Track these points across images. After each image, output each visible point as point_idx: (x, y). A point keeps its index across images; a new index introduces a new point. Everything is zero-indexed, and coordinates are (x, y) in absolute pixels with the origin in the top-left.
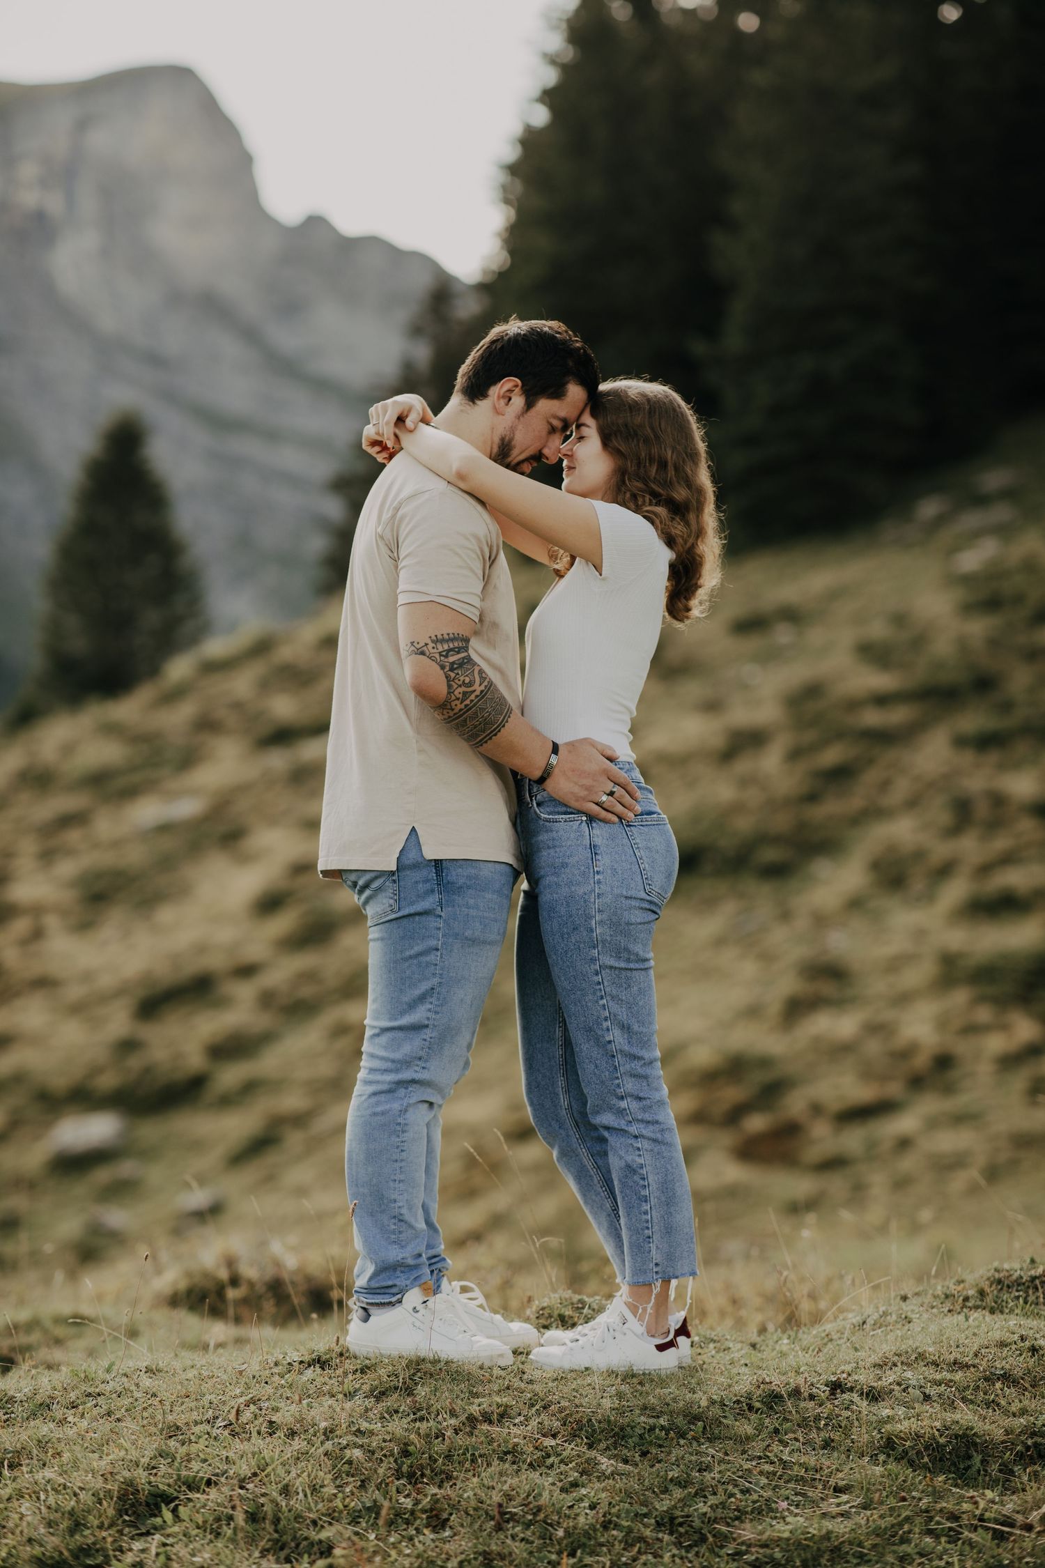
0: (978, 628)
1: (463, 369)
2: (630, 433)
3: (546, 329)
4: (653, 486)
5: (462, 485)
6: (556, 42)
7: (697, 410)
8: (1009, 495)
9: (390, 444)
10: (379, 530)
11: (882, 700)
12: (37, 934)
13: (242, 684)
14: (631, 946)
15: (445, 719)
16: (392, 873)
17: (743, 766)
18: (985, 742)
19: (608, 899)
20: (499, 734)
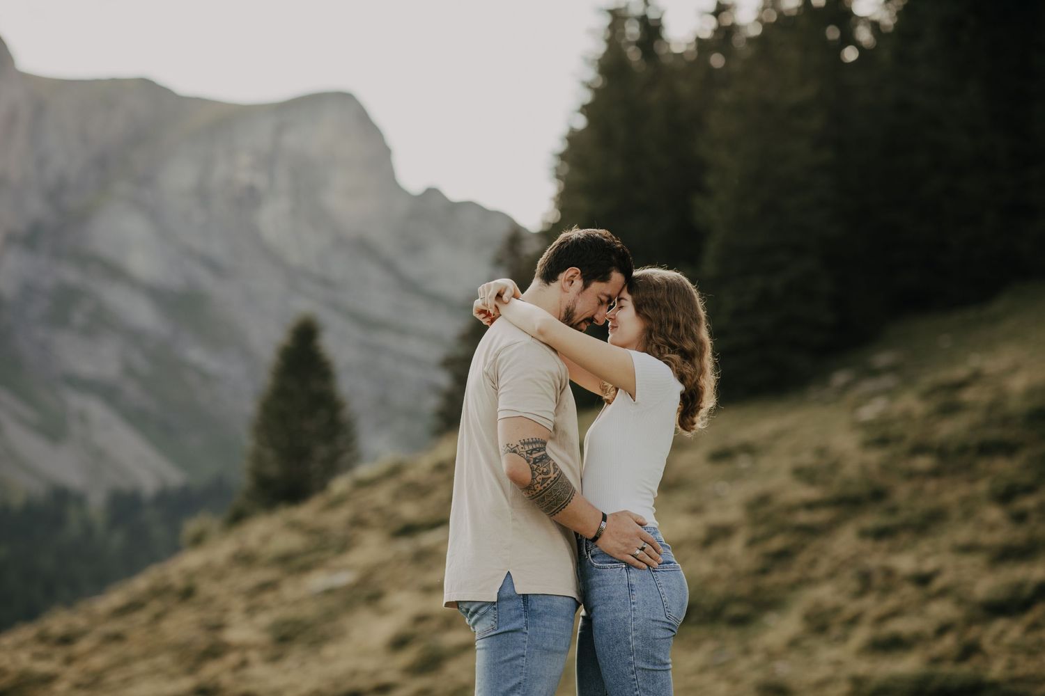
0: (874, 457)
1: (541, 261)
2: (655, 305)
3: (597, 235)
4: (670, 340)
5: (542, 339)
6: (591, 74)
7: (699, 289)
8: (893, 369)
9: (492, 312)
10: (486, 369)
11: (810, 506)
12: (244, 664)
13: (381, 495)
14: (656, 654)
15: (530, 497)
16: (494, 603)
17: (717, 550)
18: (880, 534)
19: (640, 621)
20: (566, 507)
